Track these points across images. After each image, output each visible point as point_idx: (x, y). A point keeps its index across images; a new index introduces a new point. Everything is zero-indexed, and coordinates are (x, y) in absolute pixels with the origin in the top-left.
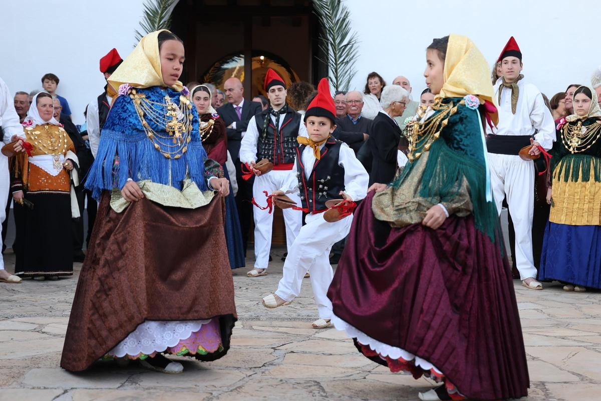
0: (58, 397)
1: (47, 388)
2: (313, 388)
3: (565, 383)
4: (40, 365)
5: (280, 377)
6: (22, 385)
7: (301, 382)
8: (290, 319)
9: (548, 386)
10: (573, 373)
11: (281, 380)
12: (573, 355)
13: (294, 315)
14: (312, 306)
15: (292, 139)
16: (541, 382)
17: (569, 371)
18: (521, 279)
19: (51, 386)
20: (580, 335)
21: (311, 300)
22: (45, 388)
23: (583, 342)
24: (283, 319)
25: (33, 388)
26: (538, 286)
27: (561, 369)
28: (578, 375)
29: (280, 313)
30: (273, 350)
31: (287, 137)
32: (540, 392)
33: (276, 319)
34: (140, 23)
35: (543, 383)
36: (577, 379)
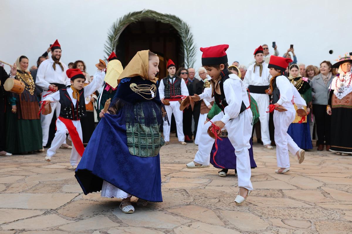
0: (77, 196)
1: (72, 193)
2: (183, 192)
3: (291, 190)
4: (68, 183)
5: (169, 188)
6: (62, 192)
7: (179, 190)
8: (171, 163)
9: (283, 191)
10: (294, 186)
11: (170, 189)
12: (293, 178)
13: (173, 161)
14: (179, 157)
15: (178, 88)
16: (280, 189)
17: (292, 185)
18: (264, 145)
19: (74, 192)
20: (295, 169)
21: (180, 155)
22: (71, 193)
23: (296, 172)
24: (168, 163)
25: (66, 193)
26: (271, 148)
27: (288, 184)
28: (296, 186)
29: (167, 161)
30: (165, 176)
31: (176, 87)
32: (280, 194)
33: (165, 163)
34: (106, 41)
35: (281, 190)
36: (295, 188)
